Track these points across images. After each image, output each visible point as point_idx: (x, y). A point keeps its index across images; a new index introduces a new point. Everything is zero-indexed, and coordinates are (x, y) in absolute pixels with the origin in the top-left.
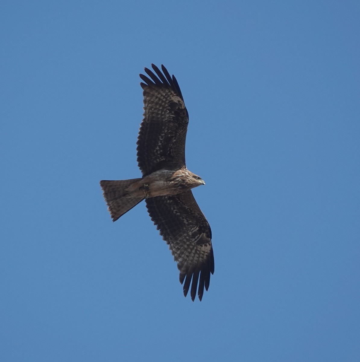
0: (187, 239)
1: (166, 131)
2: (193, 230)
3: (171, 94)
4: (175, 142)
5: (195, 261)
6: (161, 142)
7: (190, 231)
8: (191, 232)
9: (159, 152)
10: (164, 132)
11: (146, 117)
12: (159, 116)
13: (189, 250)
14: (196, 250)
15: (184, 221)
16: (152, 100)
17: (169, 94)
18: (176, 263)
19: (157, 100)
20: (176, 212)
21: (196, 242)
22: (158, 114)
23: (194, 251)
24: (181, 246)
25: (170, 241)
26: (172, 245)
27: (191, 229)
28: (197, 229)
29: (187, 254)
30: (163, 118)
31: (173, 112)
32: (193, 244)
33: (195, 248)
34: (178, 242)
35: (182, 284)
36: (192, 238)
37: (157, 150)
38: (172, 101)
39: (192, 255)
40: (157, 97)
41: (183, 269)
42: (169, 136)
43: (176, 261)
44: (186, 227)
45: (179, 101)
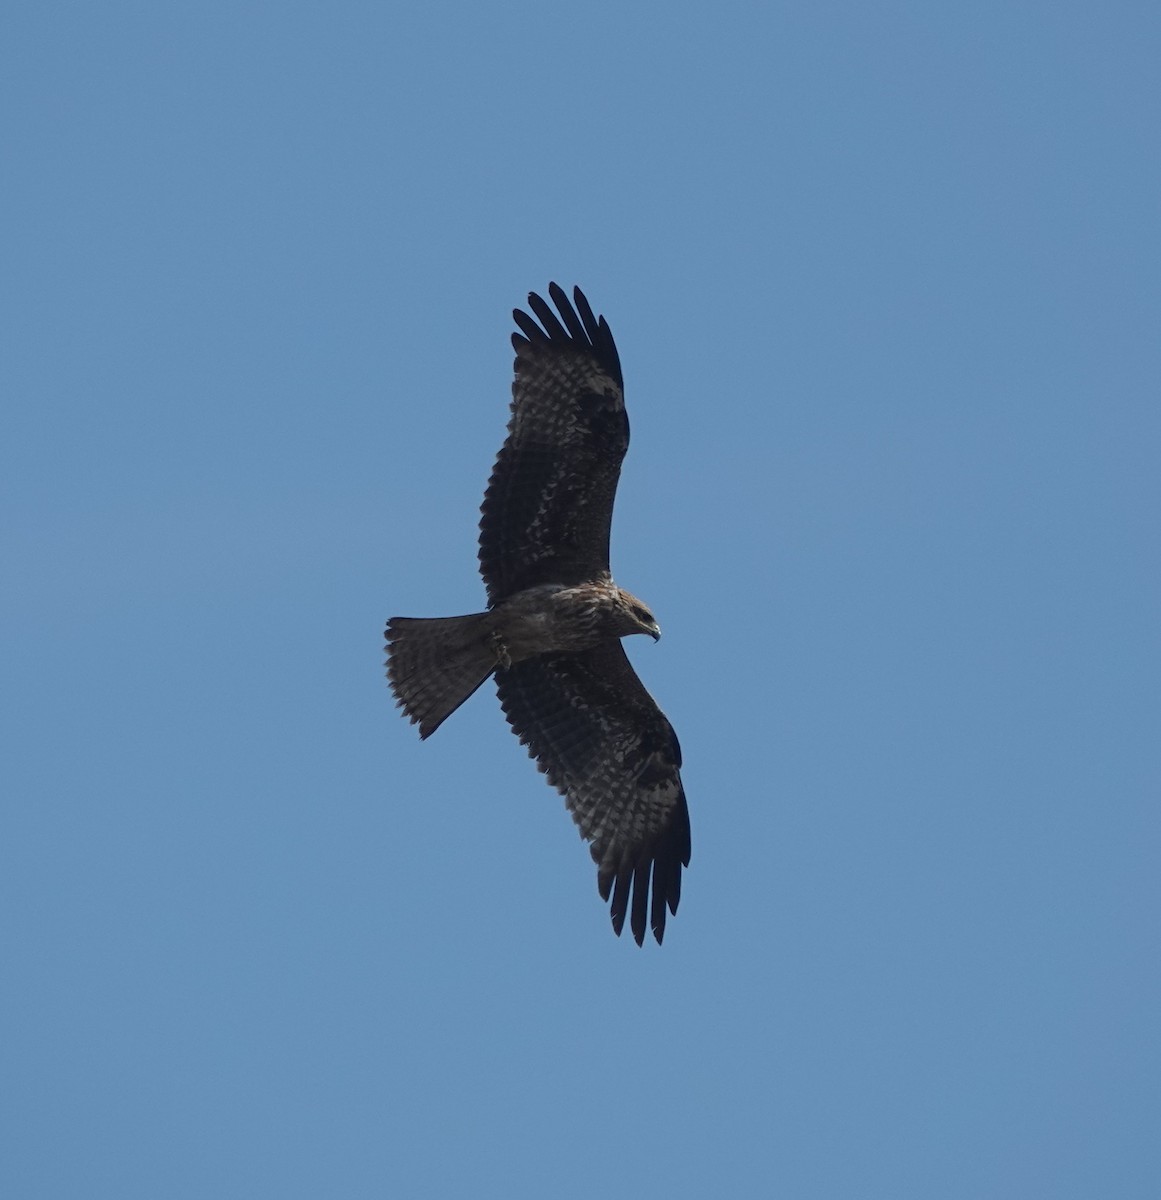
0: (611, 774)
1: (562, 474)
2: (626, 748)
3: (591, 368)
4: (585, 506)
5: (636, 834)
6: (546, 507)
7: (618, 751)
8: (622, 753)
9: (538, 535)
10: (555, 477)
11: (514, 433)
12: (549, 431)
13: (620, 805)
14: (639, 802)
15: (599, 724)
16: (536, 384)
17: (584, 368)
18: (587, 845)
19: (549, 384)
20: (579, 702)
21: (635, 779)
22: (545, 425)
23: (631, 806)
24: (597, 795)
25: (567, 784)
26: (573, 795)
27: (621, 745)
28: (638, 742)
29: (616, 815)
30: (557, 439)
31: (587, 421)
32: (629, 787)
33: (635, 797)
34: (589, 784)
35: (607, 900)
36: (625, 768)
37: (535, 529)
38: (589, 389)
39: (629, 816)
40: (549, 377)
41: (606, 858)
42: (570, 488)
43: (586, 840)
44: (606, 740)
45: (608, 390)
